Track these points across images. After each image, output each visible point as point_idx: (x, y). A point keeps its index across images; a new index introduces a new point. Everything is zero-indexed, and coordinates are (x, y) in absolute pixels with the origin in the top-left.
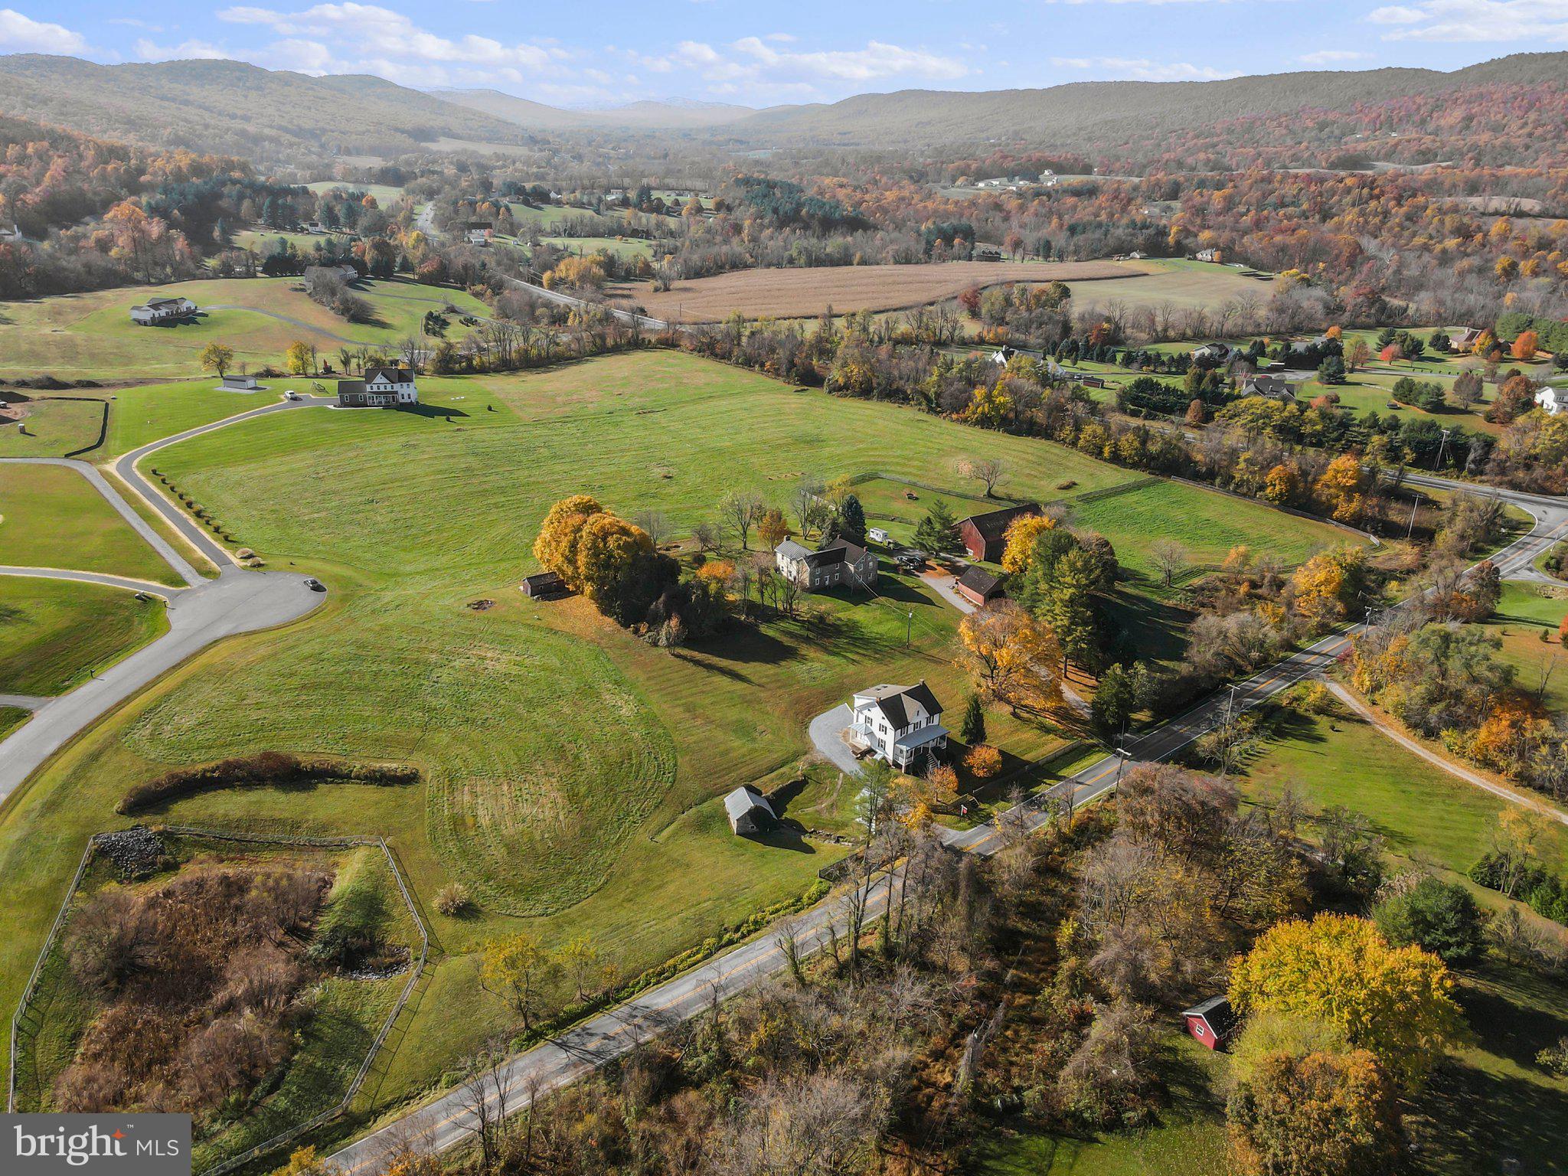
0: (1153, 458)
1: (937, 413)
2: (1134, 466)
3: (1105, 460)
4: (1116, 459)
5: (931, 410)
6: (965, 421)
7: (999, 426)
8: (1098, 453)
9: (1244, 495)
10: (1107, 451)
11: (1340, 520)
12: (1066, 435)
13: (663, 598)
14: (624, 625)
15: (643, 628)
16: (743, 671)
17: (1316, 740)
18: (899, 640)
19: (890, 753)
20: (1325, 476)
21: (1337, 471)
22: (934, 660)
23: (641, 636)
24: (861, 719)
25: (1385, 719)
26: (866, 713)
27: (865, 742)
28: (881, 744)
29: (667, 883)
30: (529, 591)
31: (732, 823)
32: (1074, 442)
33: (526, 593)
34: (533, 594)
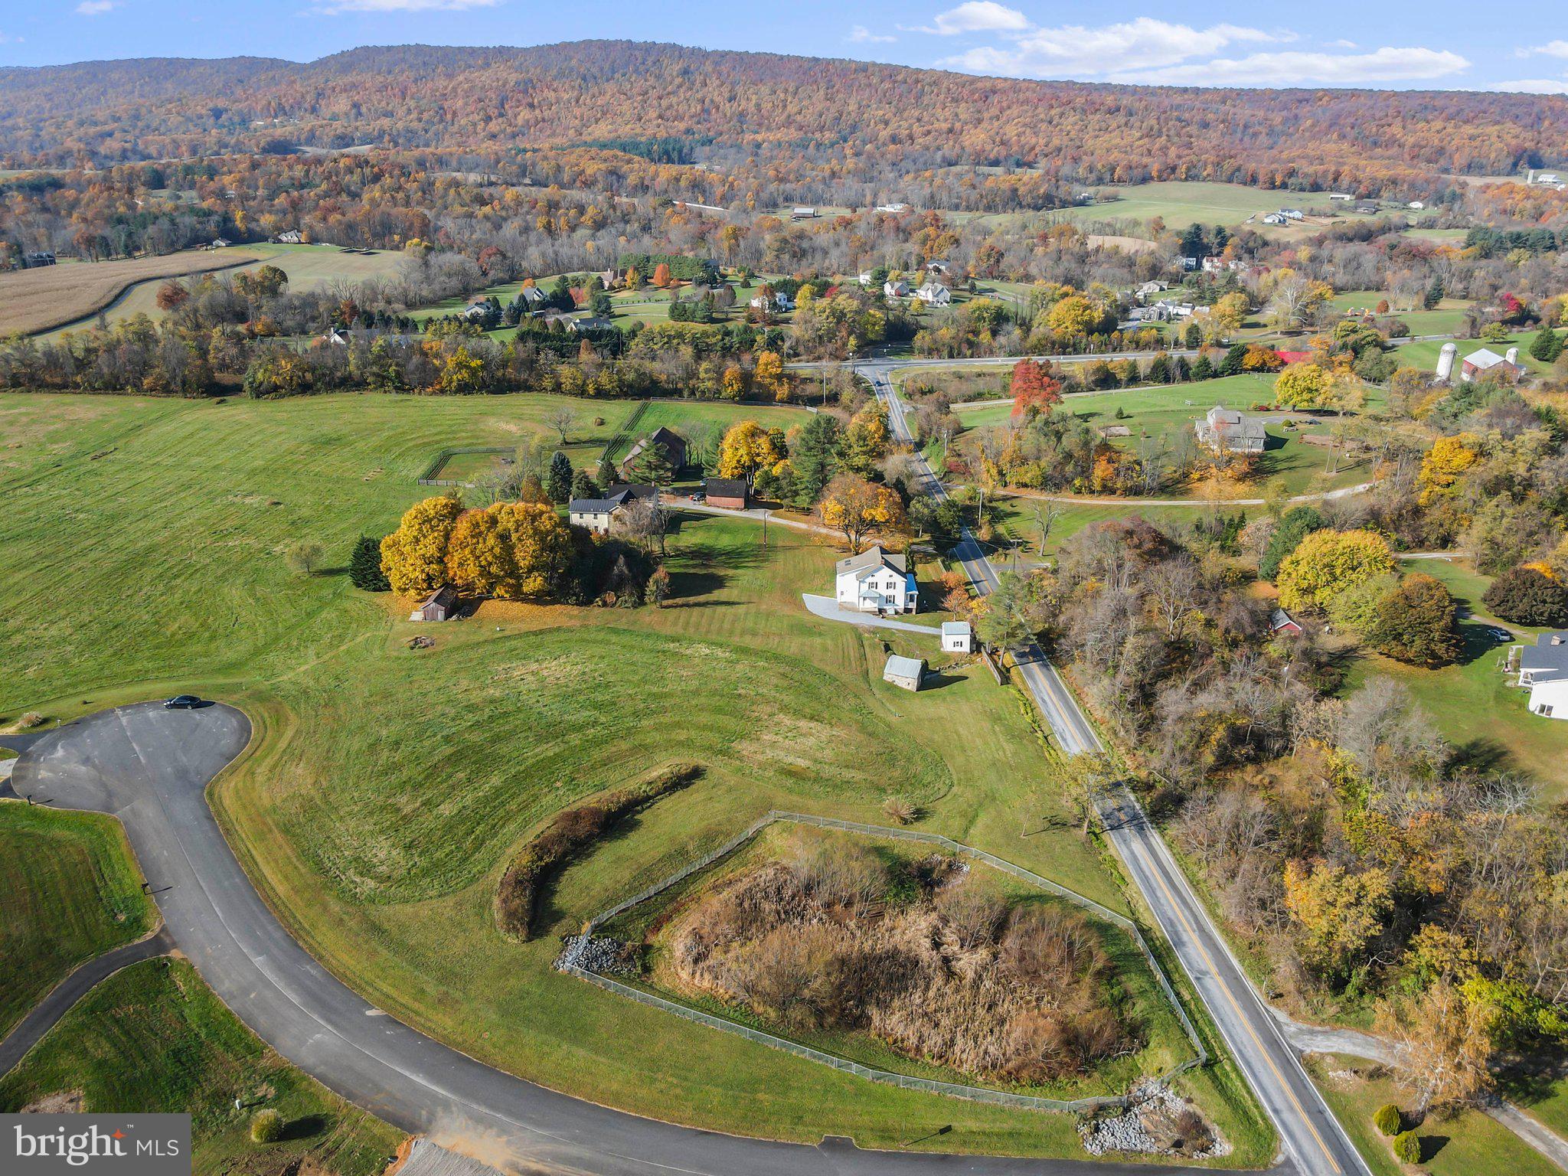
0: (630, 386)
1: (408, 391)
2: (616, 397)
3: (590, 397)
4: (601, 394)
5: (399, 389)
6: (442, 391)
7: (480, 390)
8: (581, 392)
9: (709, 400)
10: (591, 390)
11: (782, 402)
12: (547, 383)
13: (621, 560)
14: (587, 602)
15: (610, 597)
16: (723, 599)
17: (1017, 514)
18: (750, 544)
19: (900, 603)
20: (760, 370)
21: (766, 365)
22: (791, 548)
23: (613, 605)
24: (865, 587)
25: (1023, 492)
26: (870, 580)
27: (872, 606)
28: (890, 600)
29: (956, 732)
30: (441, 615)
31: (905, 686)
32: (557, 388)
33: (434, 618)
34: (448, 616)
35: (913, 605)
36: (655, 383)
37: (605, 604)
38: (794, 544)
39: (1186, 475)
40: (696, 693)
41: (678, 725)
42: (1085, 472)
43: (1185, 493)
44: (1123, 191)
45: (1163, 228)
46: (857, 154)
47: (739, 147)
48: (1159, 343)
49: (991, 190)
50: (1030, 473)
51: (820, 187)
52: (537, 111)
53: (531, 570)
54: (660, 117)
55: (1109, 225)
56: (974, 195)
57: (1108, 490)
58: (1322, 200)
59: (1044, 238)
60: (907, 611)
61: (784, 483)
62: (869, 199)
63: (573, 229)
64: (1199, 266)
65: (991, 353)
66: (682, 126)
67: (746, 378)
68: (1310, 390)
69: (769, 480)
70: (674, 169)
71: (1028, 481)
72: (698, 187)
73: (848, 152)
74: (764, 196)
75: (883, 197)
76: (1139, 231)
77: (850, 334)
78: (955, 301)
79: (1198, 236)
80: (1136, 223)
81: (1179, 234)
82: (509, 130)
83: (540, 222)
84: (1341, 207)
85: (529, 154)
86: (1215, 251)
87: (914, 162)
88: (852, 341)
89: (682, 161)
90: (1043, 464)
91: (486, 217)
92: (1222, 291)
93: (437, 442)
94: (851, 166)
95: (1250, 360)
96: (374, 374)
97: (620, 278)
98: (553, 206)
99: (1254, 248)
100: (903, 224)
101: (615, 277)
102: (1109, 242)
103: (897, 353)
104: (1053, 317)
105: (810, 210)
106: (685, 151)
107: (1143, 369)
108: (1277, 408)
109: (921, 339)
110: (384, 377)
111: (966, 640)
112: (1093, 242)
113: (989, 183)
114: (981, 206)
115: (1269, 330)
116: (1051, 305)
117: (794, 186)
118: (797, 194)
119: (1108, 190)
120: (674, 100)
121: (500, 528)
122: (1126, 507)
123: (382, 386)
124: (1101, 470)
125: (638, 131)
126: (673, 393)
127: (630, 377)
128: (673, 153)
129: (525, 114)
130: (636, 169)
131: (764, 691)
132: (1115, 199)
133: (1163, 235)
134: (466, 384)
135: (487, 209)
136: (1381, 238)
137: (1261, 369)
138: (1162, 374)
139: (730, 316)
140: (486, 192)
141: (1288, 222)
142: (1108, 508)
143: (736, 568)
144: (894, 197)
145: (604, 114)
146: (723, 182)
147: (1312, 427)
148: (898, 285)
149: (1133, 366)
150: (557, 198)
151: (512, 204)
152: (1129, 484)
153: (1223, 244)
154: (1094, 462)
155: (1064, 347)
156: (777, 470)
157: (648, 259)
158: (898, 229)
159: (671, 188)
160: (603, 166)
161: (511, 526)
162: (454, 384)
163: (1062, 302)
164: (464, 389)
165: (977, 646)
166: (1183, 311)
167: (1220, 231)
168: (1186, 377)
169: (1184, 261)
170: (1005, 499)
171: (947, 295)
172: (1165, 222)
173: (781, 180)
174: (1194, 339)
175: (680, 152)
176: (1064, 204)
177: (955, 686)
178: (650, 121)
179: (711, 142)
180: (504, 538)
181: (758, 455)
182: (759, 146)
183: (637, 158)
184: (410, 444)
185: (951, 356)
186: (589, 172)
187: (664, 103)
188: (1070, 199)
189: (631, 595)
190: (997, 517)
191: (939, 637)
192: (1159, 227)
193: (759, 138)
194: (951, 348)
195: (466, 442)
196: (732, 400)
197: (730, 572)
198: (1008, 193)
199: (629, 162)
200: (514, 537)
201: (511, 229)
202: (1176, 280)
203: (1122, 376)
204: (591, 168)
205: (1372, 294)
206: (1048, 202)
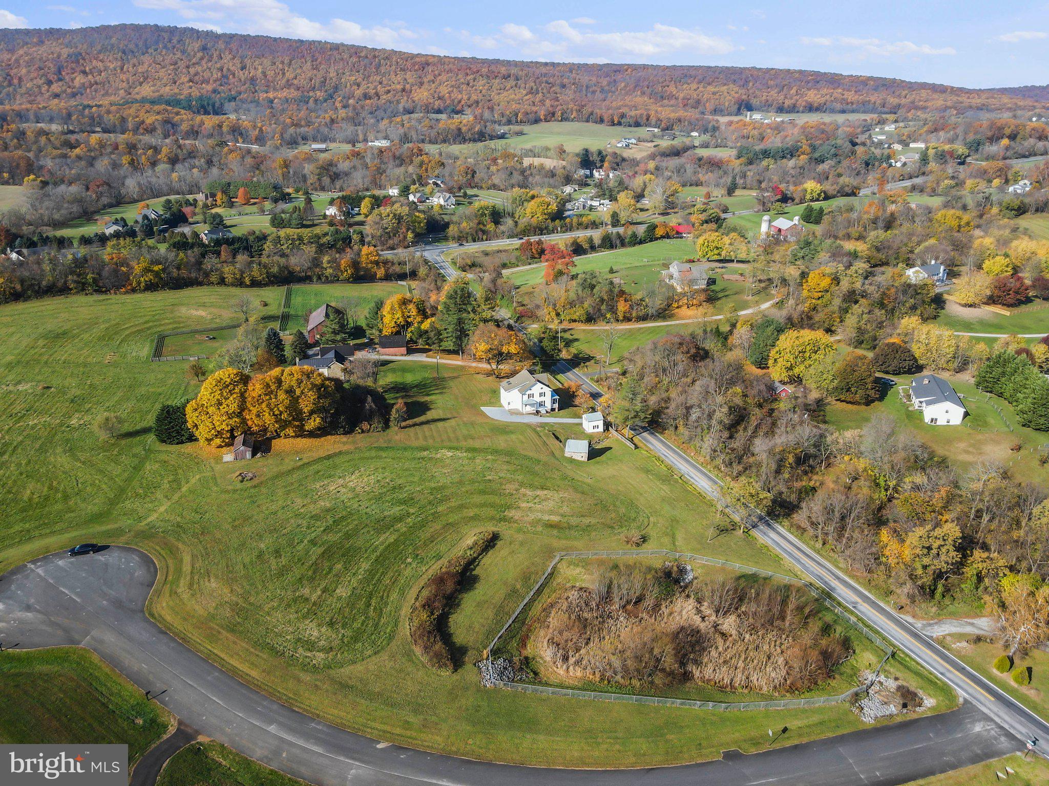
0: (275, 276)
1: (105, 292)
2: (266, 285)
3: (247, 286)
4: (255, 284)
5: (99, 291)
6: (134, 291)
7: (163, 287)
8: (240, 283)
9: (332, 282)
10: (247, 281)
11: (381, 279)
12: (214, 278)
13: (369, 399)
14: (349, 432)
15: (365, 426)
16: (436, 417)
17: (577, 340)
18: (428, 379)
19: (548, 405)
20: (363, 259)
21: (367, 255)
22: (455, 378)
23: (369, 431)
24: (525, 397)
25: (573, 325)
26: (529, 392)
27: (529, 409)
28: (541, 404)
29: (629, 483)
30: (248, 455)
31: (579, 459)
32: (222, 282)
33: (243, 458)
34: (254, 455)
35: (556, 406)
36: (291, 273)
37: (363, 432)
38: (455, 375)
39: (669, 305)
40: (461, 483)
41: (461, 507)
42: (613, 310)
43: (671, 317)
44: (526, 128)
45: (564, 152)
46: (345, 107)
47: (257, 103)
48: (594, 225)
49: (445, 129)
50: (578, 313)
51: (325, 130)
52: (90, 77)
53: (312, 413)
54: (191, 81)
55: (531, 151)
56: (433, 133)
57: (627, 319)
58: (643, 132)
59: (495, 160)
60: (553, 410)
61: (432, 334)
62: (361, 137)
63: (154, 164)
64: (592, 175)
65: (497, 237)
66: (209, 87)
67: (355, 264)
68: (717, 248)
69: (422, 333)
70: (216, 119)
71: (577, 318)
72: (236, 131)
73: (338, 105)
74: (287, 136)
75: (371, 136)
76: (549, 154)
77: (408, 230)
78: (459, 204)
79: (587, 156)
80: (547, 149)
81: (577, 155)
82: (69, 91)
83: (125, 159)
84: (655, 136)
85: (94, 109)
86: (598, 165)
87: (385, 111)
88: (410, 235)
89: (216, 113)
90: (586, 305)
91: (79, 158)
92: (616, 190)
93: (149, 329)
94: (344, 115)
95: (659, 232)
96: (75, 282)
97: (210, 199)
98: (132, 148)
99: (619, 162)
100: (397, 154)
101: (207, 198)
102: (537, 161)
103: (437, 240)
104: (528, 211)
105: (323, 146)
106: (217, 105)
107: (597, 241)
108: (699, 260)
109: (452, 230)
110: (84, 284)
111: (601, 424)
112: (527, 162)
113: (441, 125)
114: (439, 141)
115: (650, 212)
116: (525, 204)
117: (306, 129)
118: (310, 135)
119: (516, 128)
120: (199, 69)
121: (285, 386)
122: (640, 329)
123: (83, 290)
124: (622, 307)
125: (176, 91)
126: (305, 279)
127: (275, 270)
128: (206, 107)
129: (79, 80)
130: (185, 119)
131: (502, 475)
132: (520, 133)
133: (564, 156)
134: (152, 284)
135: (77, 151)
136: (686, 154)
137: (667, 236)
138: (608, 243)
139: (316, 222)
140: (72, 138)
141: (631, 146)
142: (630, 330)
143: (428, 395)
144: (380, 135)
145: (146, 79)
146: (255, 127)
147: (723, 270)
148: (418, 195)
149: (591, 240)
150: (134, 142)
151: (97, 146)
152: (641, 314)
153: (602, 161)
154: (617, 302)
155: (541, 230)
156: (426, 325)
157: (229, 184)
158: (394, 157)
159: (216, 133)
160: (159, 117)
161: (294, 383)
162: (143, 285)
163: (533, 202)
164: (151, 287)
165: (607, 425)
166: (595, 203)
167: (600, 153)
168: (623, 245)
169: (582, 172)
170: (564, 331)
171: (453, 200)
172: (565, 148)
173: (297, 125)
174: (615, 220)
175: (213, 106)
176: (492, 138)
177: (608, 453)
178: (183, 83)
179: (235, 99)
180: (290, 391)
181: (409, 317)
182: (272, 101)
183: (183, 111)
184: (127, 332)
185: (474, 241)
186: (149, 121)
187: (192, 71)
188: (494, 134)
189: (379, 422)
190: (568, 343)
191: (581, 424)
192: (562, 152)
193: (271, 95)
194: (472, 235)
195: (171, 326)
196: (347, 281)
197: (428, 399)
198: (456, 132)
199: (177, 114)
200: (298, 392)
201: (102, 165)
202: (583, 184)
203: (586, 246)
204: (150, 119)
205: (694, 188)
206: (481, 137)
